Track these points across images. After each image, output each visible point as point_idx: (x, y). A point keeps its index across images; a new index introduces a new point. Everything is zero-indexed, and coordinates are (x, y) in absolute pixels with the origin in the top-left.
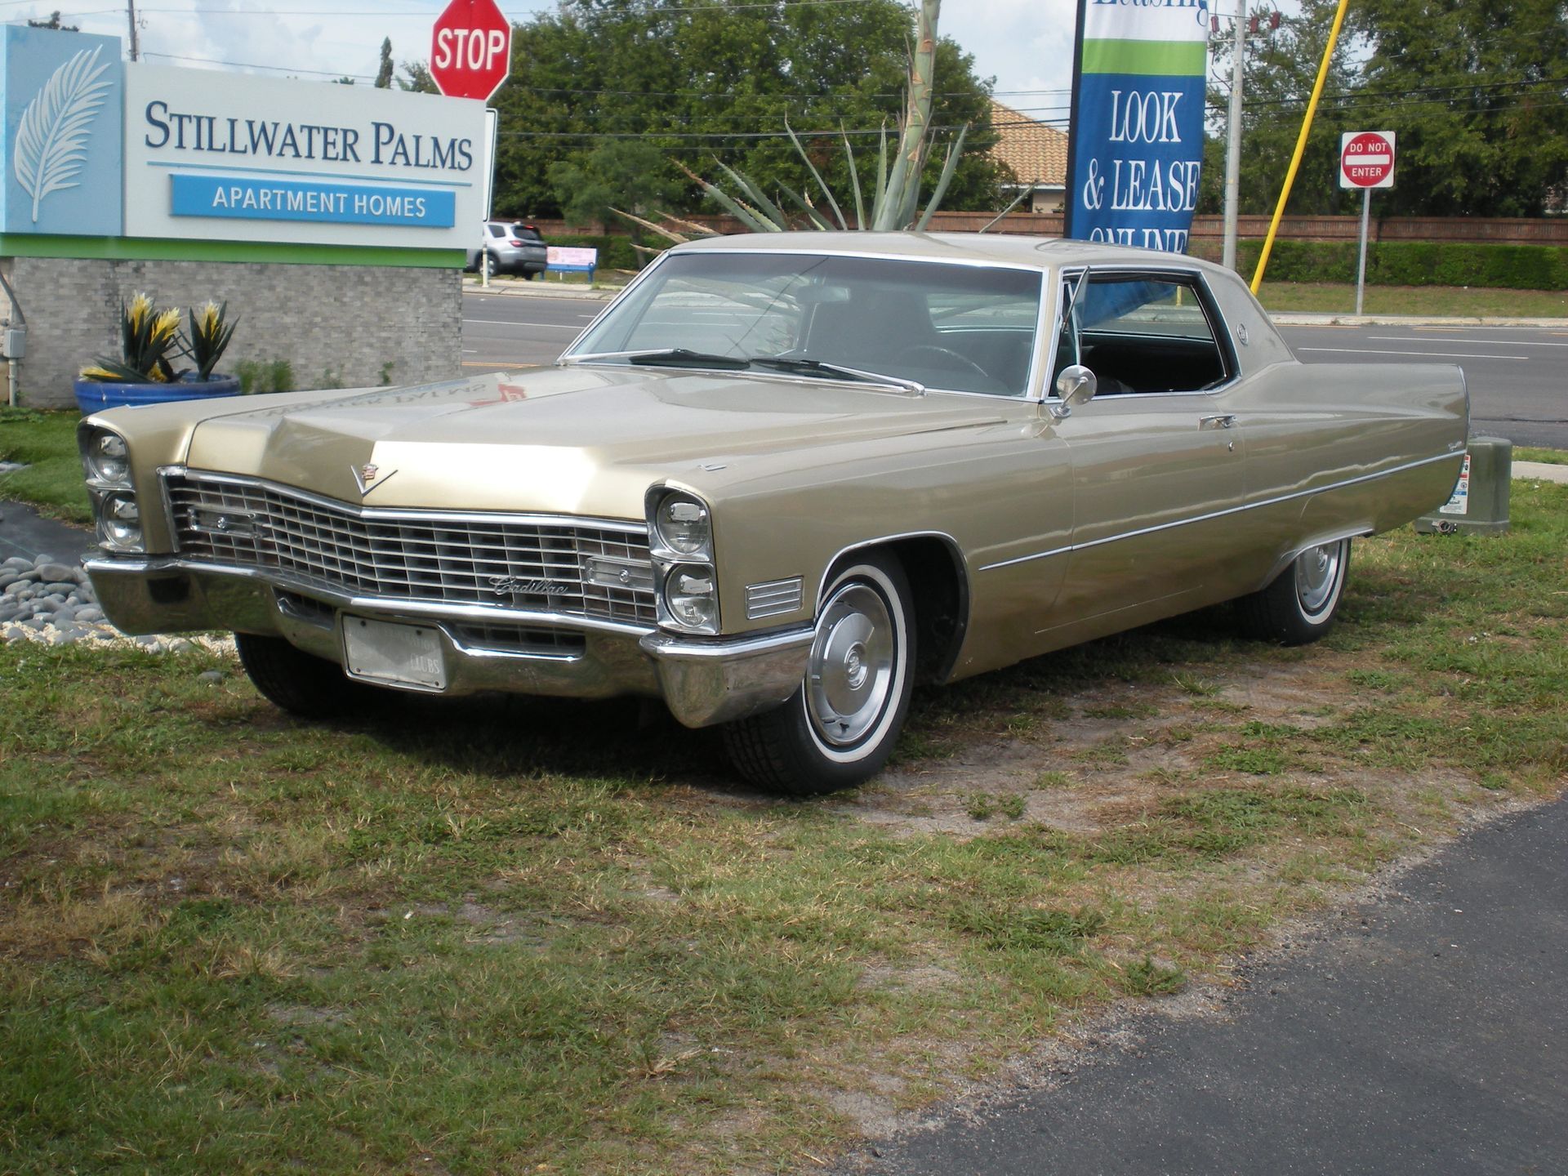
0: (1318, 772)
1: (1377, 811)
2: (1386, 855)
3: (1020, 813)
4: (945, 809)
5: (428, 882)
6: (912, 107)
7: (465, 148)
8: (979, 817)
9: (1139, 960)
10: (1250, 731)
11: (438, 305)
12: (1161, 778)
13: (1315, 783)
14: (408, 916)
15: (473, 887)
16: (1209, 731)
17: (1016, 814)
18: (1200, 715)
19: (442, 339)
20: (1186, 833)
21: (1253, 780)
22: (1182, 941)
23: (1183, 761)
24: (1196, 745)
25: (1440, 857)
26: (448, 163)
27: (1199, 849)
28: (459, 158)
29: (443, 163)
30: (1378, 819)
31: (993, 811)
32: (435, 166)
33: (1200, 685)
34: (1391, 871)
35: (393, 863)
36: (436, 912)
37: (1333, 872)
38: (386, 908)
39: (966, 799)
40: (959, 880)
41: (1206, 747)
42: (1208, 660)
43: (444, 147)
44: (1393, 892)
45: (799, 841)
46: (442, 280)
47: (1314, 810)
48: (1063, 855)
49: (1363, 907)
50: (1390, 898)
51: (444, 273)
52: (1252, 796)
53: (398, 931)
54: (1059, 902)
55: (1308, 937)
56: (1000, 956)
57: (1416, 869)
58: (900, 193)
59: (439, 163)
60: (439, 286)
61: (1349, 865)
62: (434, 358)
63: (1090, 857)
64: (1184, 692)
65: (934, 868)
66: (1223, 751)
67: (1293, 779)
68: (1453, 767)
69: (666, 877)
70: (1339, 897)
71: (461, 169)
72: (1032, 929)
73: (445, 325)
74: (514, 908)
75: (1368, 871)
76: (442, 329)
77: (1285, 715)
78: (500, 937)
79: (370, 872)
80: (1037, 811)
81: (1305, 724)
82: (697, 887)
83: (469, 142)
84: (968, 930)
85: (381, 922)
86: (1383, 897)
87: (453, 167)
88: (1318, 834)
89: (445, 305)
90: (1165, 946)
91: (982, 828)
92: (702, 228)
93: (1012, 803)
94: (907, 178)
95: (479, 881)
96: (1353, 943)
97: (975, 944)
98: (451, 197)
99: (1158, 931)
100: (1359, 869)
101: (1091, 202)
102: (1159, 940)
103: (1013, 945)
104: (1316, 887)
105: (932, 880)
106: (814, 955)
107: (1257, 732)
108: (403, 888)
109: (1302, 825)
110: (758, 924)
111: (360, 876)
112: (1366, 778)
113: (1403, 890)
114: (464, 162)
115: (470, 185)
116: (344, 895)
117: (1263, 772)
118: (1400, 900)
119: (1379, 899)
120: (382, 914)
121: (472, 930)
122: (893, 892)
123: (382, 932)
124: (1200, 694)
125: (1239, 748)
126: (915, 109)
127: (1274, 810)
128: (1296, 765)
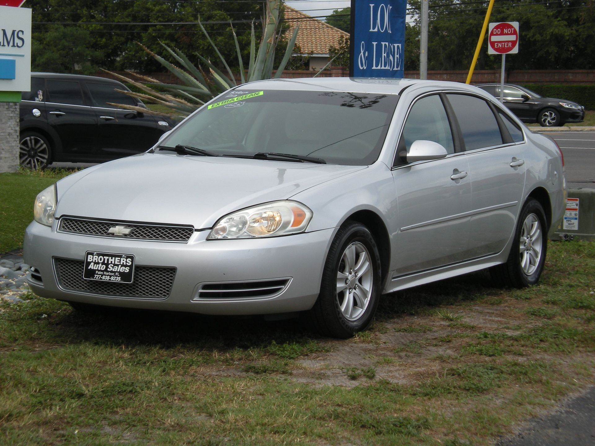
0: (521, 355)
1: (554, 372)
2: (562, 392)
3: (374, 376)
4: (335, 375)
5: (80, 417)
6: (269, 13)
7: (20, 35)
8: (353, 378)
9: (451, 437)
10: (482, 336)
11: (6, 123)
12: (441, 359)
13: (520, 360)
14: (76, 432)
15: (105, 418)
16: (461, 337)
17: (372, 377)
18: (454, 330)
19: (8, 142)
20: (462, 383)
21: (487, 359)
22: (469, 431)
23: (449, 352)
24: (456, 343)
25: (589, 393)
26: (11, 44)
27: (468, 390)
28: (17, 40)
29: (8, 43)
30: (556, 375)
31: (360, 375)
32: (4, 45)
33: (451, 315)
34: (565, 400)
35: (60, 409)
36: (89, 430)
37: (537, 401)
38: (63, 429)
39: (345, 370)
40: (351, 405)
41: (461, 345)
42: (452, 304)
43: (9, 35)
44: (568, 409)
45: (266, 391)
46: (8, 109)
47: (524, 371)
48: (401, 394)
49: (553, 416)
50: (567, 412)
51: (8, 105)
52: (491, 366)
53: (74, 438)
54: (405, 414)
55: (529, 430)
56: (381, 437)
57: (578, 399)
58: (264, 61)
59: (6, 43)
60: (6, 112)
61: (544, 397)
62: (3, 153)
63: (414, 395)
64: (443, 319)
65: (338, 400)
66: (470, 345)
67: (510, 358)
68: (589, 352)
69: (202, 409)
70: (542, 412)
71: (18, 46)
72: (395, 425)
73: (9, 134)
74: (131, 425)
75: (554, 400)
76: (8, 137)
77: (497, 329)
78: (126, 440)
79: (49, 414)
80: (381, 374)
81: (509, 333)
82: (222, 413)
83: (23, 32)
84: (363, 426)
85: (63, 436)
86: (563, 411)
87: (14, 46)
88: (527, 383)
89: (10, 123)
90: (461, 433)
91: (355, 383)
92: (152, 80)
93: (369, 372)
94: (268, 53)
95: (108, 415)
96: (551, 432)
97: (369, 432)
98: (13, 63)
99: (456, 426)
100: (550, 399)
101: (362, 65)
102: (457, 430)
103: (388, 432)
104: (529, 407)
105: (339, 405)
106: (290, 439)
107: (486, 337)
108: (69, 420)
109: (517, 379)
110: (258, 427)
111: (45, 416)
112: (546, 357)
113: (573, 408)
114: (20, 43)
115: (23, 56)
116: (38, 424)
117: (493, 355)
118: (572, 413)
119: (561, 412)
120: (62, 432)
121: (111, 437)
122: (321, 412)
123: (65, 440)
124: (451, 320)
125: (478, 344)
126: (271, 14)
127: (502, 372)
128: (509, 352)
